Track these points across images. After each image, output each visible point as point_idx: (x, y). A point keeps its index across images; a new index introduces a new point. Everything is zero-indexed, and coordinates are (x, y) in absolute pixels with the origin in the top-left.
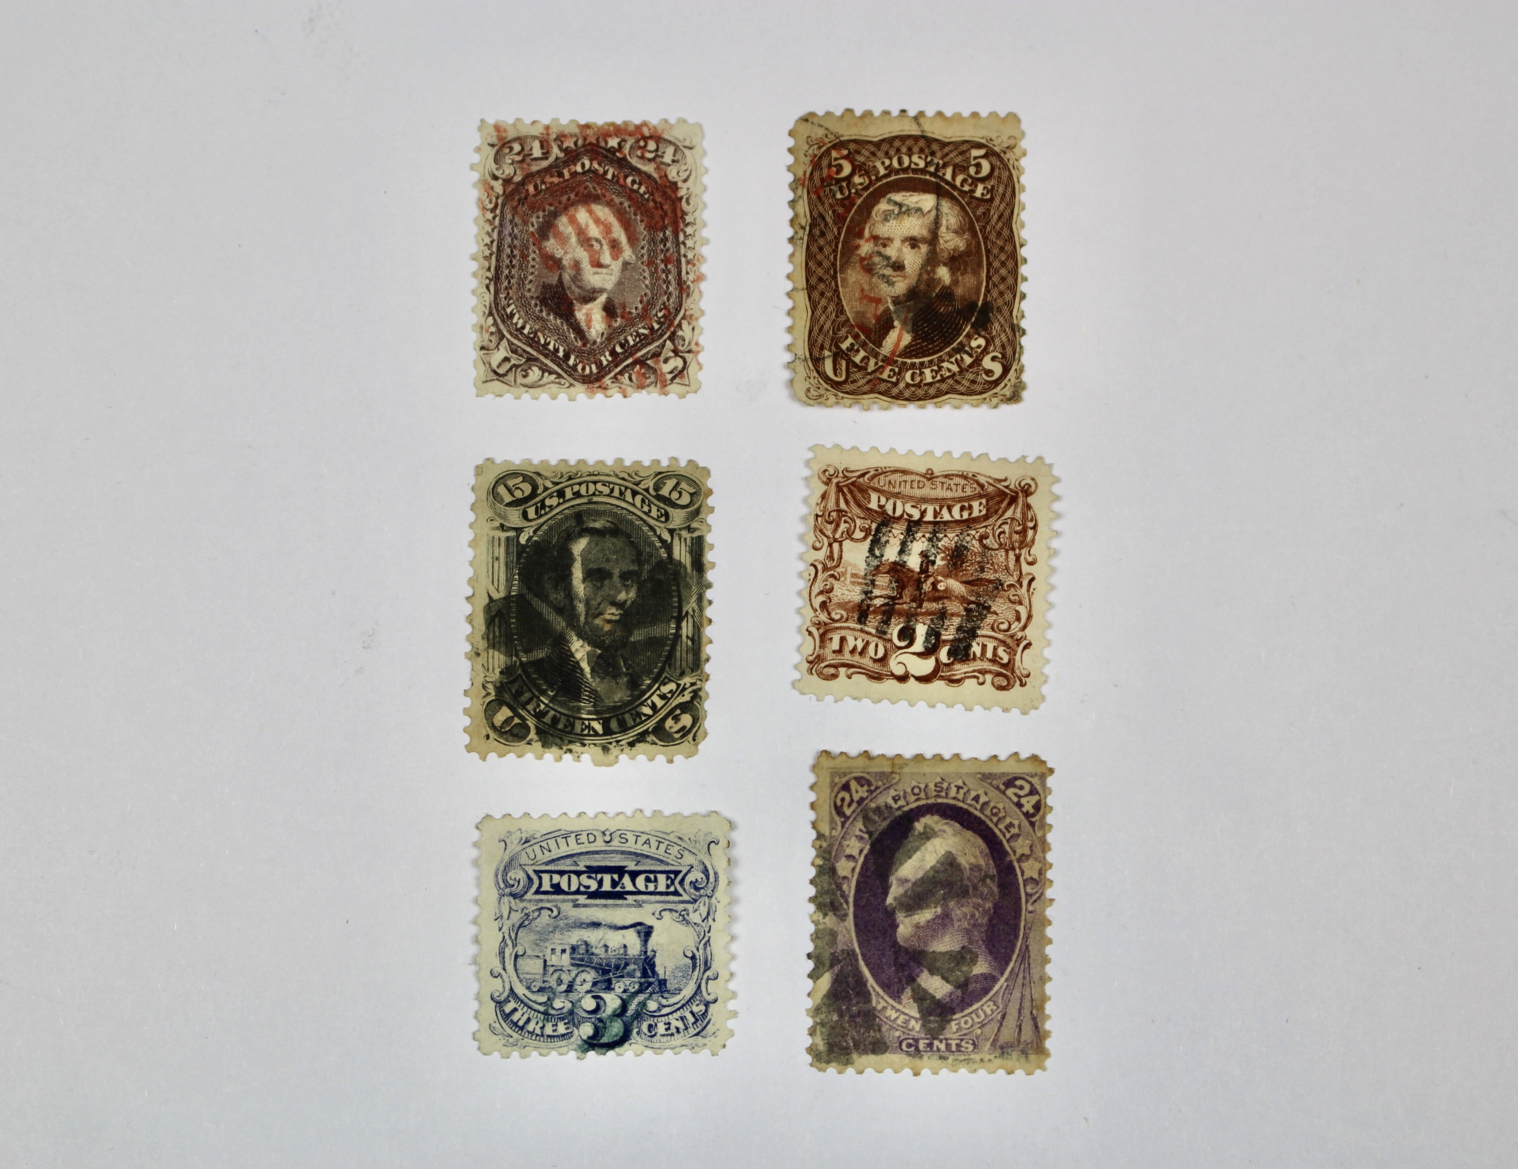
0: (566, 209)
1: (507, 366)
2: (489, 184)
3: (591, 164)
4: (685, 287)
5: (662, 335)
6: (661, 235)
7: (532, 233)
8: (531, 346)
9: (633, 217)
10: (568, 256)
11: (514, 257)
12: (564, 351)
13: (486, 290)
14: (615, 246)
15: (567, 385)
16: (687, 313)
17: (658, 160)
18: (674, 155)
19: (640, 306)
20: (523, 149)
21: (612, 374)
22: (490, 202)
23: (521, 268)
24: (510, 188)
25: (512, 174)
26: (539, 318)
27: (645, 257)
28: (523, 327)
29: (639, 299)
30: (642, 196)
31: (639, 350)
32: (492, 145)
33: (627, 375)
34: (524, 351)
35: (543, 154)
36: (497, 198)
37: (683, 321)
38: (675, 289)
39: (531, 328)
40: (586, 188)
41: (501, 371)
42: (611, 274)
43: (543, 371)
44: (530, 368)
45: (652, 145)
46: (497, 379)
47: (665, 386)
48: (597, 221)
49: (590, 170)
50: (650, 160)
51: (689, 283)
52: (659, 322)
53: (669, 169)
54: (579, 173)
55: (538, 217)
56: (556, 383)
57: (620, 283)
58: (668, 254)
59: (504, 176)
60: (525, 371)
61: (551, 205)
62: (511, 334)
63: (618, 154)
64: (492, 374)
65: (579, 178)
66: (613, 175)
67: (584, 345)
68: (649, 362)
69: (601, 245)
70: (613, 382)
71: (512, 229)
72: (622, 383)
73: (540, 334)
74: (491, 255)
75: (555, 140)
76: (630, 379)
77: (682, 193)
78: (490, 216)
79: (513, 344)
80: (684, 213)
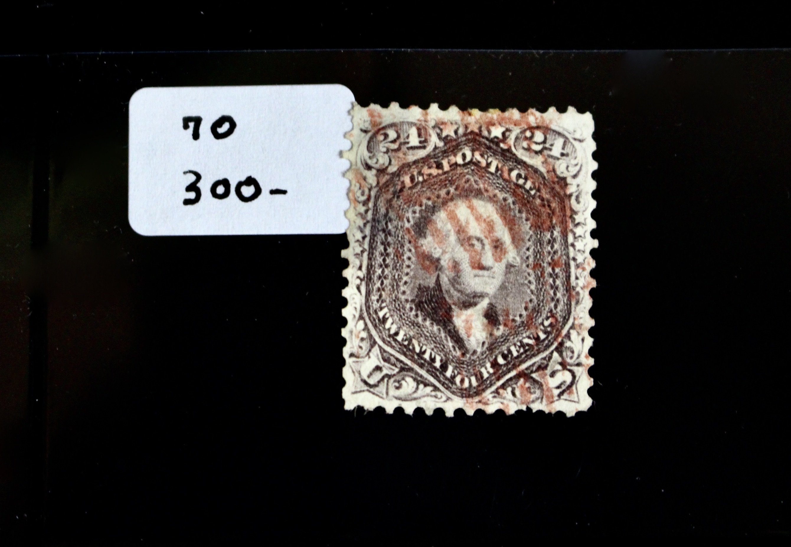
0: (445, 203)
1: (378, 376)
2: (361, 174)
3: (473, 155)
4: (574, 293)
5: (548, 346)
6: (548, 236)
7: (408, 229)
8: (405, 355)
9: (518, 215)
10: (447, 256)
11: (388, 255)
12: (441, 361)
13: (356, 291)
14: (498, 245)
15: (444, 398)
16: (576, 322)
17: (546, 152)
18: (563, 148)
19: (524, 313)
20: (399, 137)
21: (493, 388)
22: (363, 194)
23: (395, 267)
24: (384, 179)
25: (387, 164)
26: (415, 324)
27: (531, 260)
28: (397, 334)
29: (524, 305)
30: (528, 191)
31: (523, 361)
32: (365, 131)
33: (509, 389)
34: (397, 359)
35: (420, 142)
36: (370, 190)
37: (572, 331)
38: (564, 295)
39: (405, 335)
40: (468, 181)
41: (372, 381)
42: (493, 278)
43: (418, 383)
44: (403, 379)
45: (539, 136)
46: (368, 391)
47: (552, 402)
48: (478, 218)
49: (471, 162)
50: (536, 153)
51: (578, 289)
52: (545, 332)
53: (558, 163)
54: (460, 165)
55: (414, 212)
56: (431, 396)
57: (503, 287)
58: (556, 257)
59: (377, 166)
60: (399, 382)
61: (429, 199)
62: (384, 340)
63: (502, 145)
64: (362, 384)
65: (459, 170)
66: (497, 169)
67: (463, 355)
68: (534, 375)
69: (483, 245)
70: (494, 397)
71: (386, 224)
72: (504, 398)
73: (415, 342)
74: (362, 252)
75: (434, 127)
76: (514, 394)
77: (571, 189)
78: (362, 209)
79: (385, 351)
80: (574, 212)
